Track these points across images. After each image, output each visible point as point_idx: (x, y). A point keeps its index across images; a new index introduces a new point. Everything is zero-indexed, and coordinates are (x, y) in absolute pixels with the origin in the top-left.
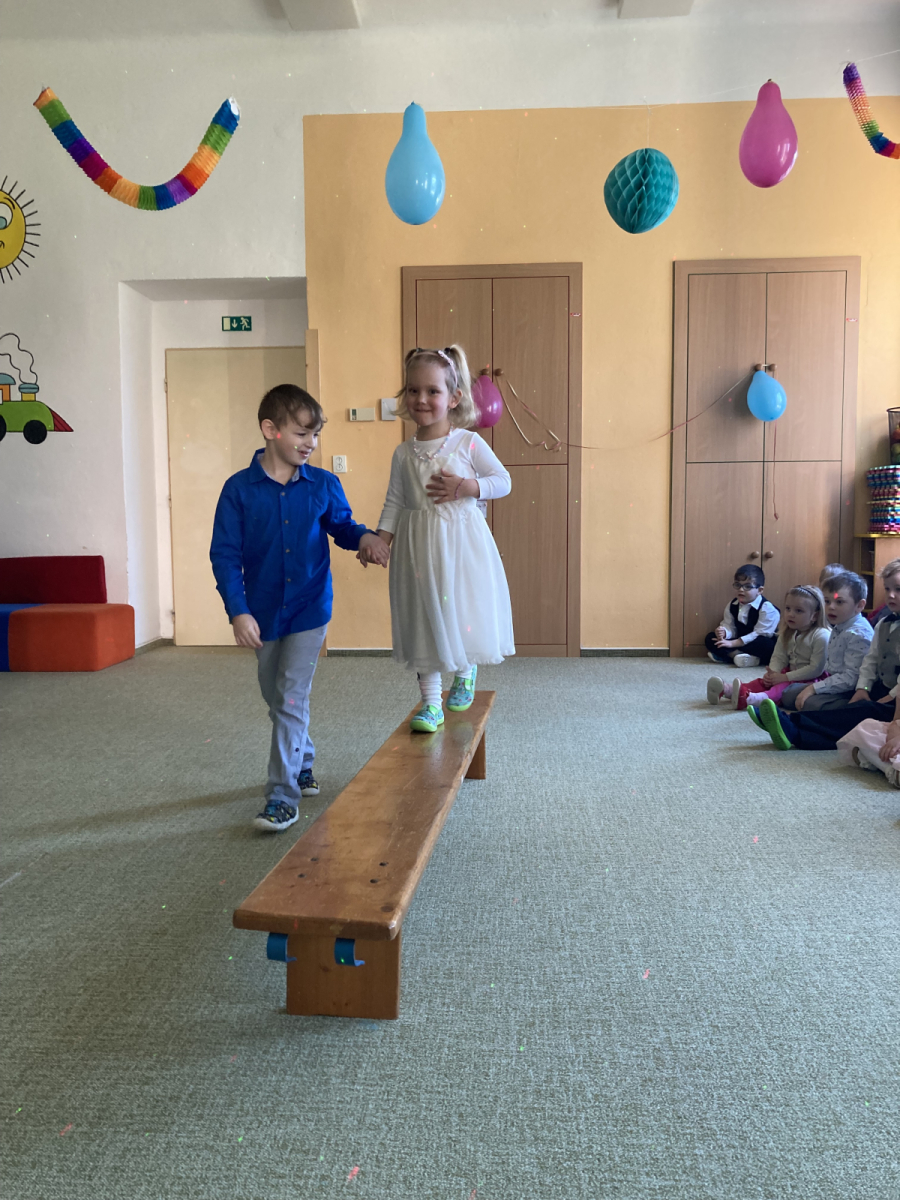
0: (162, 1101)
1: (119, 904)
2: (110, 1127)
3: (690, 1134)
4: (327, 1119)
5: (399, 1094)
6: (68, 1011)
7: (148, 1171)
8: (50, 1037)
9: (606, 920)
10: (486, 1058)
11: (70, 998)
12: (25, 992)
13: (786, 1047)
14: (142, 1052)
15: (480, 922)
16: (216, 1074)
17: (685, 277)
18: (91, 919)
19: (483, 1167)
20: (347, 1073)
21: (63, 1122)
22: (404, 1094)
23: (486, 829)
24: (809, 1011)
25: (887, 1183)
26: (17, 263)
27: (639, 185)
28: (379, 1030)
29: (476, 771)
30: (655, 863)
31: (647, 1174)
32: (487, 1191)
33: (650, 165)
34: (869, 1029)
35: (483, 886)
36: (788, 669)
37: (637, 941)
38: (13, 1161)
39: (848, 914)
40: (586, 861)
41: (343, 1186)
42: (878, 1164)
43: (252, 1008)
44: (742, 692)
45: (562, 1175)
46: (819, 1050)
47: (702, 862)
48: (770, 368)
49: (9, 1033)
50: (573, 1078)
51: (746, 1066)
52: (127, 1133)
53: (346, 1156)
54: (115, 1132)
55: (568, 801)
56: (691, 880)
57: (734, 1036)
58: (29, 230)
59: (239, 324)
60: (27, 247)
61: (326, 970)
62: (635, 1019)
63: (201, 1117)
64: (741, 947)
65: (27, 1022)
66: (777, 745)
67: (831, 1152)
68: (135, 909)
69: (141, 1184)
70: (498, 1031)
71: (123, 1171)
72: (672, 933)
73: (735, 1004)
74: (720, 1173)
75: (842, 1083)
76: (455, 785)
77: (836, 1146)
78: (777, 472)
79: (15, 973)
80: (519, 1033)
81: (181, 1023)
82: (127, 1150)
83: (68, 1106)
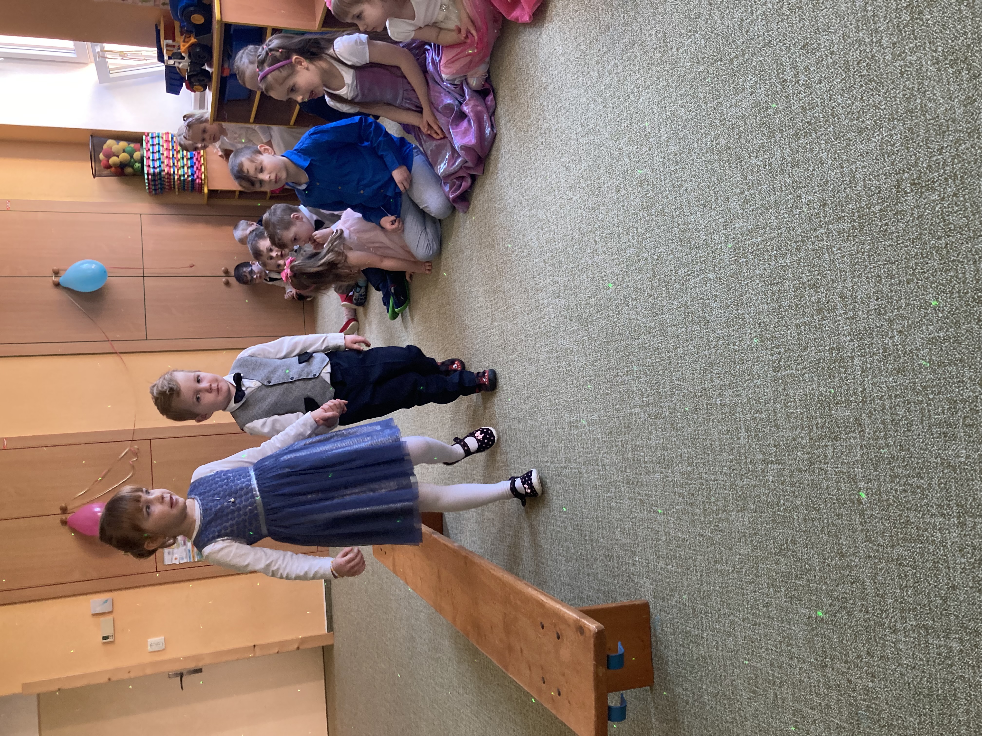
48: (57, 273)
78: (153, 266)
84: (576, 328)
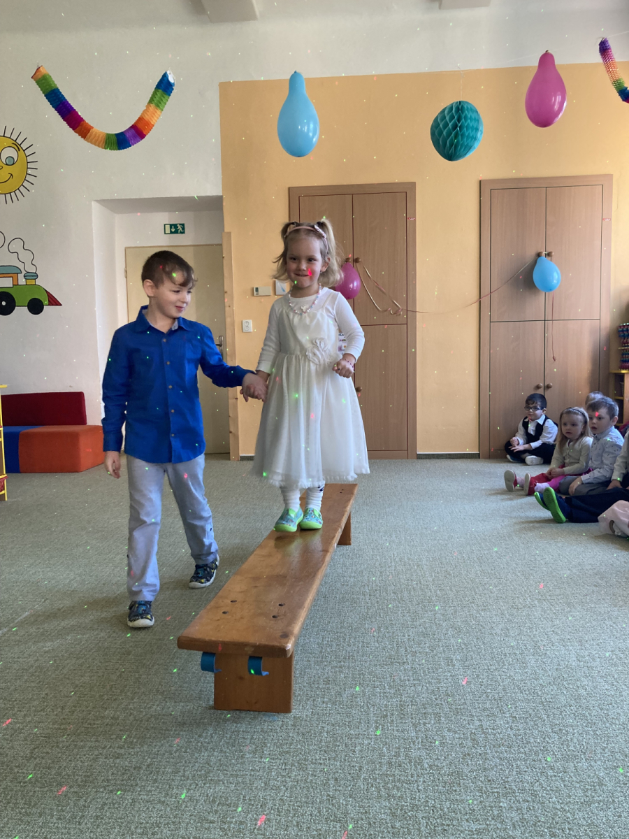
0: (129, 770)
1: (97, 634)
2: (93, 788)
3: (497, 792)
4: (243, 782)
5: (292, 765)
6: (63, 708)
7: (119, 818)
8: (51, 726)
9: (437, 643)
10: (353, 740)
11: (65, 699)
12: (33, 695)
13: (564, 731)
14: (115, 736)
15: (348, 645)
16: (166, 752)
17: (488, 191)
18: (78, 644)
19: (352, 815)
20: (256, 750)
21: (60, 785)
22: (296, 764)
23: (352, 580)
24: (580, 706)
26: (22, 188)
27: (455, 127)
28: (279, 720)
29: (345, 540)
30: (471, 603)
31: (467, 820)
32: (355, 832)
33: (463, 113)
35: (350, 620)
36: (563, 466)
37: (458, 657)
38: (26, 812)
39: (607, 638)
40: (422, 602)
41: (254, 828)
43: (190, 706)
44: (531, 483)
45: (407, 821)
46: (587, 733)
47: (503, 602)
48: (549, 255)
49: (22, 723)
50: (414, 754)
51: (535, 744)
52: (105, 792)
53: (256, 808)
54: (97, 791)
55: (409, 559)
56: (496, 615)
57: (527, 724)
58: (30, 165)
59: (176, 229)
60: (28, 178)
61: (241, 678)
62: (457, 712)
63: (155, 781)
64: (531, 660)
65: (35, 715)
66: (556, 520)
67: (597, 805)
68: (109, 637)
69: (115, 828)
70: (362, 721)
71: (102, 818)
72: (483, 651)
73: (528, 701)
74: (518, 820)
76: (331, 550)
77: (600, 801)
78: (555, 328)
79: (26, 681)
80: (376, 722)
81: (141, 716)
82: (105, 804)
83: (63, 774)
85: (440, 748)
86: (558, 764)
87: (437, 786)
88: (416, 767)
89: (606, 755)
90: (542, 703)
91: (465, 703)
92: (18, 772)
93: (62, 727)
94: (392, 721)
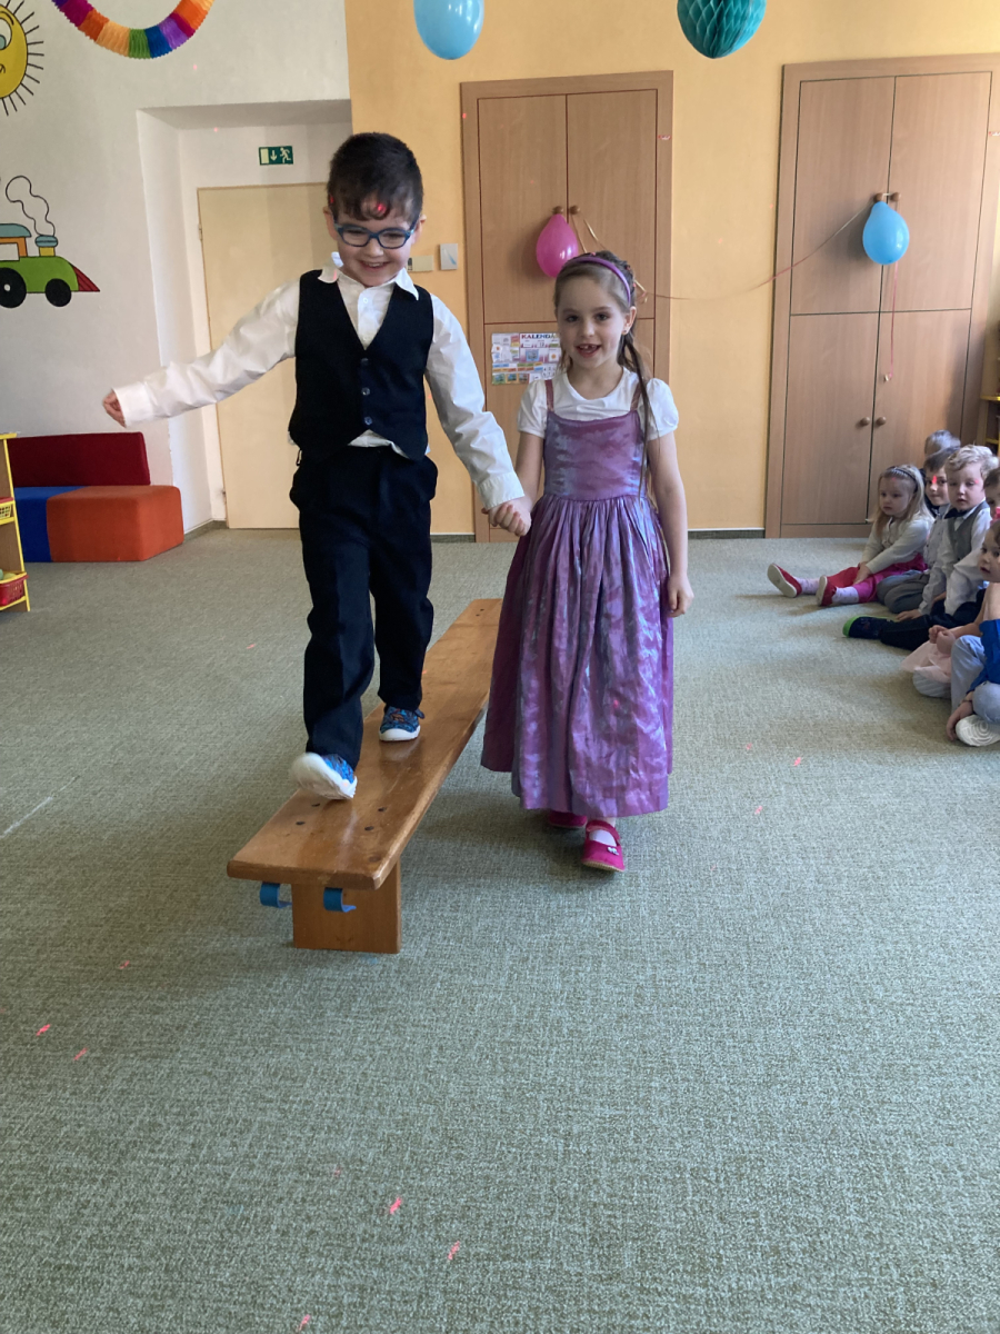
0: (170, 1030)
1: (145, 832)
2: (120, 1053)
3: (652, 1068)
4: (317, 1050)
5: (387, 1027)
6: (89, 942)
8: (72, 967)
10: (475, 993)
11: (93, 929)
13: (765, 985)
14: (154, 984)
16: (221, 1006)
17: (796, 84)
18: (118, 848)
19: (452, 1095)
20: (341, 1006)
21: (79, 1047)
22: (392, 1027)
24: (798, 949)
25: (823, 1118)
26: (21, 90)
28: (379, 962)
31: (602, 1104)
34: (851, 968)
38: (31, 1084)
39: (869, 846)
41: (323, 1111)
42: (819, 1099)
44: (828, 587)
45: (523, 1104)
46: (797, 988)
48: (892, 198)
49: (34, 962)
50: (553, 1014)
51: (721, 1003)
52: (136, 1058)
53: (329, 1084)
54: (125, 1058)
56: (717, 808)
57: (718, 974)
58: (32, 49)
59: (280, 156)
60: (30, 70)
62: (626, 956)
63: (203, 1045)
64: (750, 880)
65: (51, 952)
67: (778, 1087)
68: (161, 838)
69: (144, 1106)
70: (492, 966)
71: (129, 1093)
72: (685, 865)
73: (728, 941)
75: (809, 1021)
77: (785, 1082)
78: (895, 325)
79: (43, 902)
80: (511, 968)
81: (193, 956)
82: (134, 1074)
83: (84, 1033)
84: (771, 900)
85: (590, 1007)
86: (743, 1030)
87: (573, 1058)
88: (551, 1033)
89: (812, 1019)
90: (747, 944)
91: (640, 943)
92: (24, 1030)
93: (87, 968)
94: (534, 967)
